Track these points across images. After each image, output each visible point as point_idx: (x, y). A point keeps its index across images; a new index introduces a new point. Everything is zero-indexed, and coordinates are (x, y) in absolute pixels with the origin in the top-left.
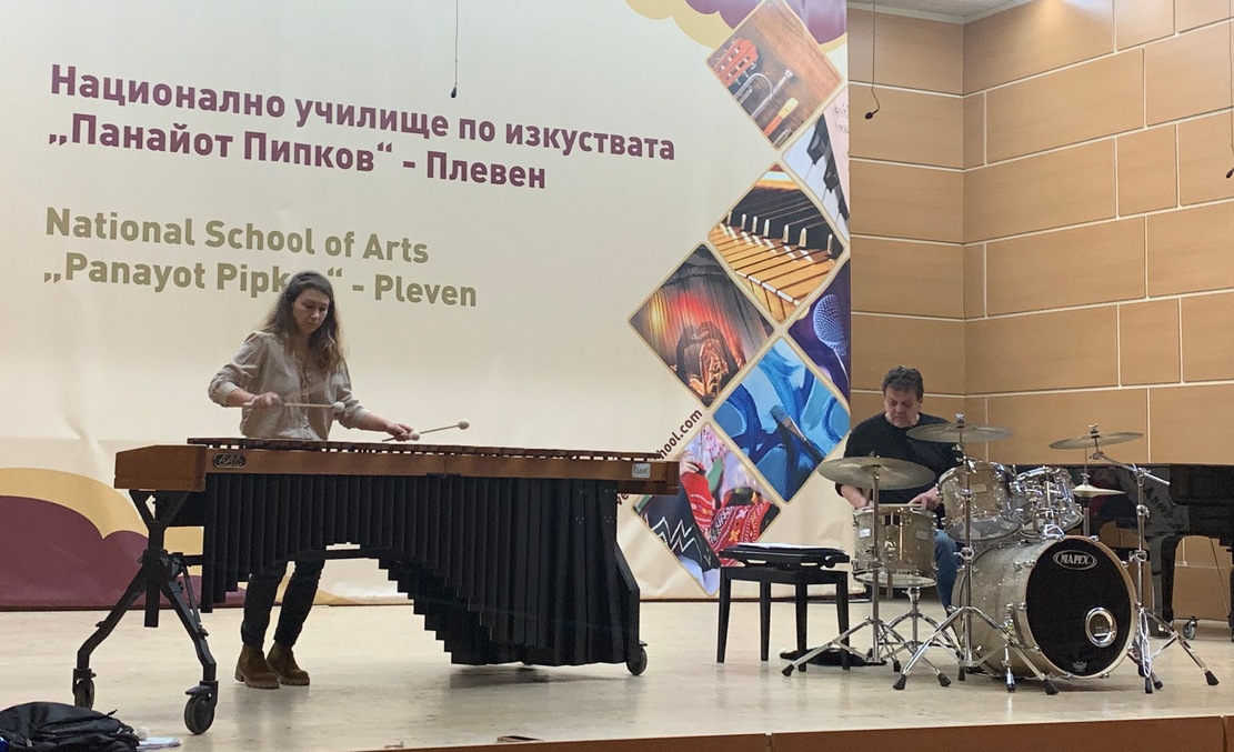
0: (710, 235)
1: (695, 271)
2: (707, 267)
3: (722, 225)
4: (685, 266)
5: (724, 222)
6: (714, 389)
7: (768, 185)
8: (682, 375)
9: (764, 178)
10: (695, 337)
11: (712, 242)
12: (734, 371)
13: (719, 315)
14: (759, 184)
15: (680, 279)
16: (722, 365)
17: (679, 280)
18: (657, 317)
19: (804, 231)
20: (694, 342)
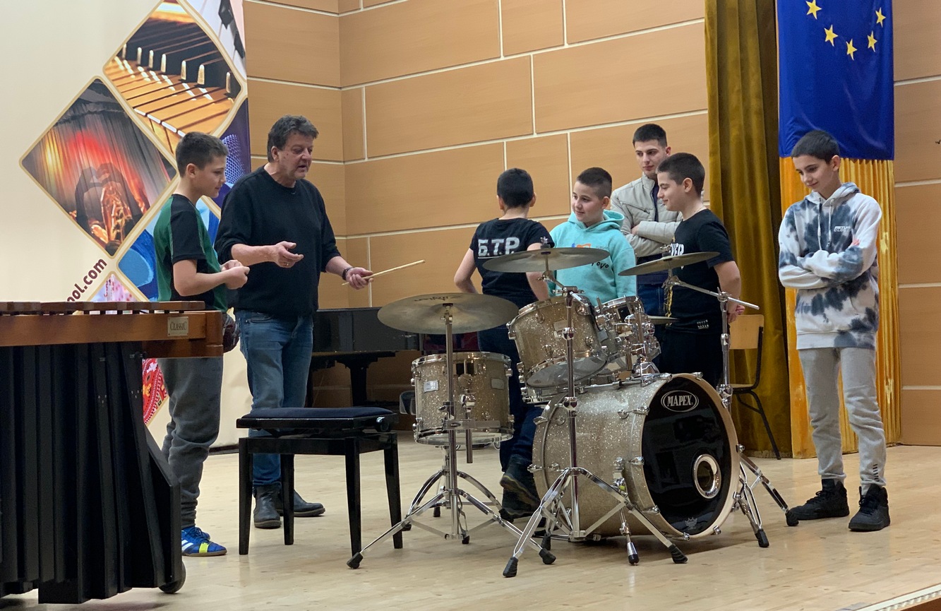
0: (106, 69)
1: (91, 108)
2: (105, 104)
3: (117, 59)
4: (79, 102)
5: (119, 55)
6: (118, 237)
7: (163, 17)
8: (83, 221)
9: (159, 9)
10: (96, 180)
11: (108, 76)
12: (138, 216)
13: (119, 156)
14: (154, 16)
15: (75, 116)
16: (125, 210)
17: (74, 118)
18: (52, 159)
19: (202, 67)
20: (94, 185)
